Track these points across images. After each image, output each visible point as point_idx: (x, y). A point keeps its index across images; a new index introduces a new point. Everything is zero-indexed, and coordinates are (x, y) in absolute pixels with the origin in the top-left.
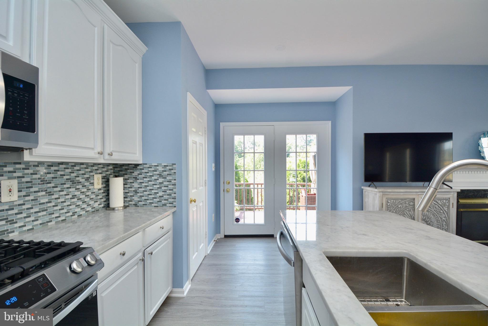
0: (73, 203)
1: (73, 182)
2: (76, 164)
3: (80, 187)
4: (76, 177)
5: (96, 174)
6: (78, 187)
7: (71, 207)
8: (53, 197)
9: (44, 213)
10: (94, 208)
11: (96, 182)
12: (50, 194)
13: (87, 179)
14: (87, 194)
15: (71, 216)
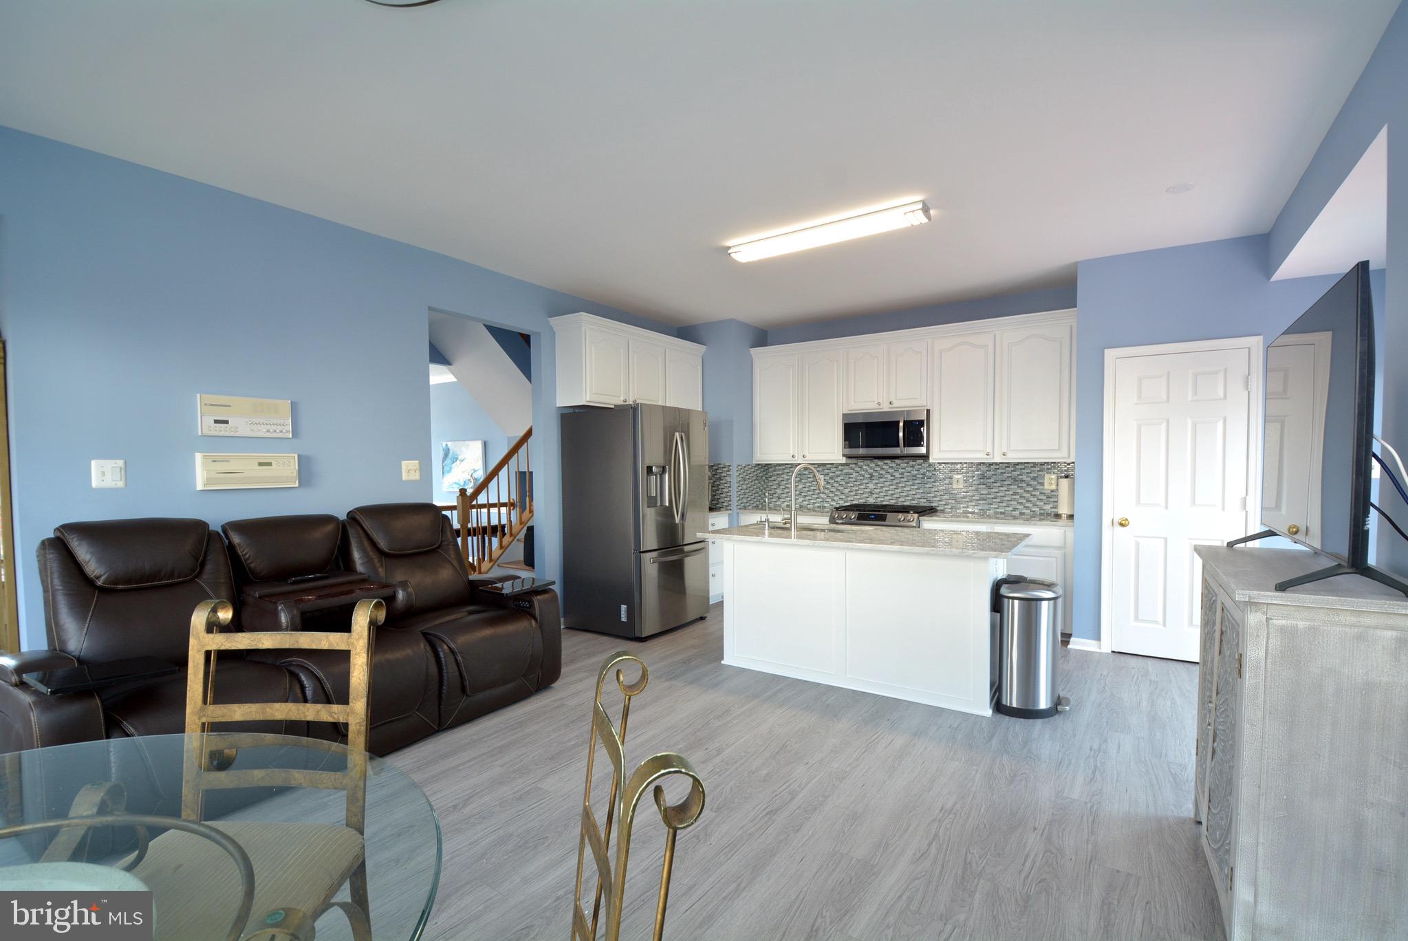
0: (1015, 500)
1: (1015, 480)
2: (1018, 464)
3: (1024, 485)
4: (1018, 475)
5: (1047, 473)
6: (1020, 485)
7: (1011, 503)
8: (993, 490)
9: (984, 502)
10: (1044, 510)
11: (1046, 482)
12: (989, 488)
13: (1034, 479)
14: (1033, 493)
15: (1012, 511)
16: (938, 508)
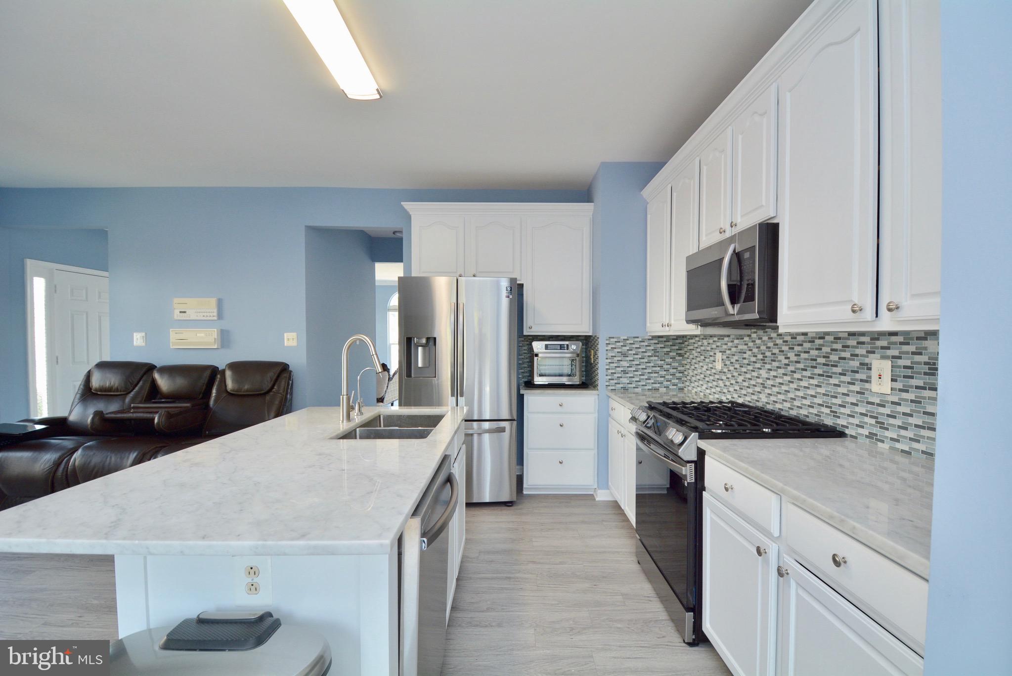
16: (847, 431)
